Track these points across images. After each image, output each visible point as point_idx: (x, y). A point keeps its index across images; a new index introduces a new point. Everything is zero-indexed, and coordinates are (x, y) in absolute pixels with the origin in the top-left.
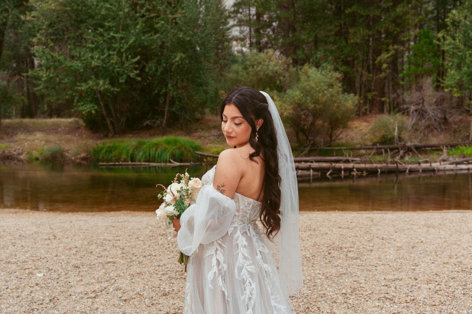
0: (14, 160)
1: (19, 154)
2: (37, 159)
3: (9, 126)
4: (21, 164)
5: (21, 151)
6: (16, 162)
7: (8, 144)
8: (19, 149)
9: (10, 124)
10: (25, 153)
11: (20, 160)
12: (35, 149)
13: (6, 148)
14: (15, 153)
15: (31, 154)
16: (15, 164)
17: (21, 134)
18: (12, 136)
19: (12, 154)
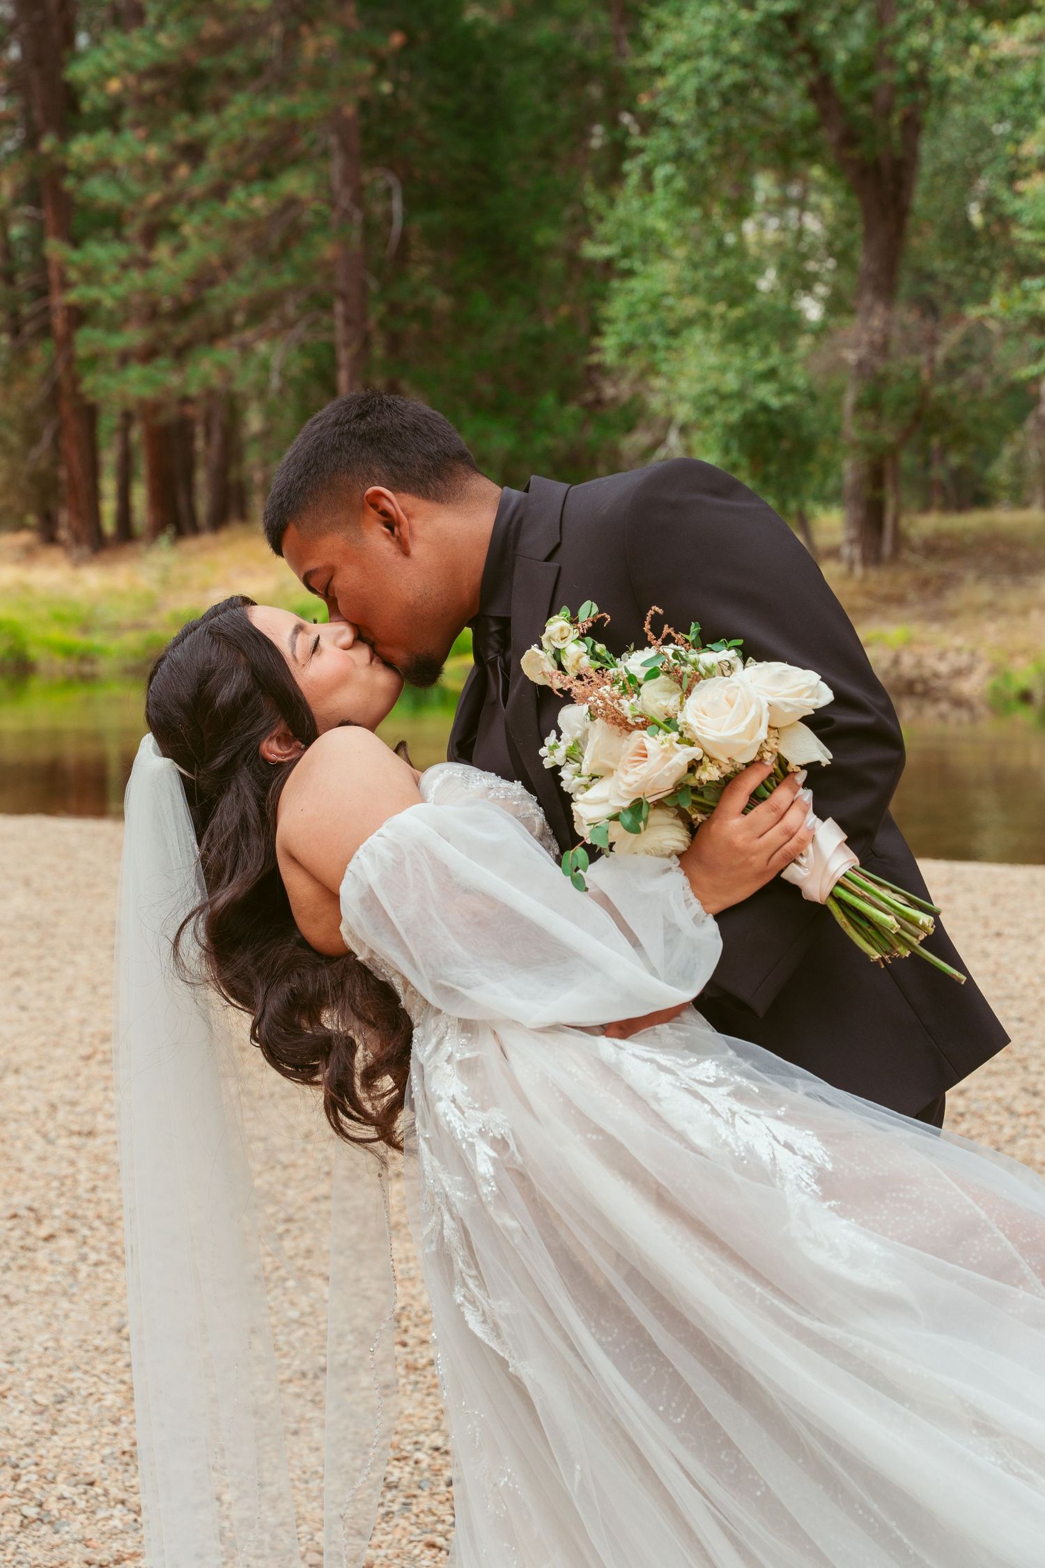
0: (936, 700)
1: (959, 673)
2: (1026, 697)
3: (933, 548)
4: (964, 715)
5: (964, 660)
6: (944, 707)
7: (915, 629)
8: (959, 650)
9: (940, 535)
10: (982, 668)
11: (959, 702)
12: (1024, 652)
13: (909, 642)
14: (943, 668)
15: (1006, 677)
16: (943, 717)
17: (979, 579)
18: (939, 593)
19: (927, 673)
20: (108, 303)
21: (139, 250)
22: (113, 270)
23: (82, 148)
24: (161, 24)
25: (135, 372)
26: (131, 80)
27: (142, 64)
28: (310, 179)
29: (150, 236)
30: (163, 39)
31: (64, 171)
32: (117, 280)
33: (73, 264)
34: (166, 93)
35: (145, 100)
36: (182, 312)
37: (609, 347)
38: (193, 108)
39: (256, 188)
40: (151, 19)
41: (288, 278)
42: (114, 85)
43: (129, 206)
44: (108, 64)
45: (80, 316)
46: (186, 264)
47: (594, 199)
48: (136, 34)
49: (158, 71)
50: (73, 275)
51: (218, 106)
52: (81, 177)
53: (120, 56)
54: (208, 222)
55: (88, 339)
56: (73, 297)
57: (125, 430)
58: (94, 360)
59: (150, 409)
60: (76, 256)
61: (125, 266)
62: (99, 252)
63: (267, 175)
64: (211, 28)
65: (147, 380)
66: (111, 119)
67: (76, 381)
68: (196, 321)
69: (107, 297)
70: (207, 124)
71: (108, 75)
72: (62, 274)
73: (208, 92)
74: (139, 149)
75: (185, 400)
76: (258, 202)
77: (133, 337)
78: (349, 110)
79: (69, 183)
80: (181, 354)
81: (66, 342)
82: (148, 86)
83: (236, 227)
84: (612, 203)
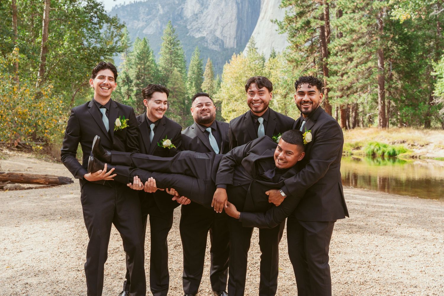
20: (334, 87)
21: (341, 78)
22: (336, 81)
23: (331, 60)
24: (345, 37)
25: (339, 99)
26: (340, 47)
27: (342, 44)
28: (374, 63)
29: (342, 75)
30: (346, 39)
31: (327, 64)
32: (336, 83)
33: (328, 80)
34: (346, 49)
35: (342, 51)
36: (348, 88)
37: (436, 93)
38: (351, 51)
39: (363, 65)
40: (344, 35)
41: (369, 82)
42: (337, 48)
43: (339, 70)
44: (336, 44)
45: (329, 90)
46: (350, 80)
47: (434, 64)
48: (341, 39)
49: (345, 45)
50: (328, 83)
51: (356, 51)
52: (330, 65)
53: (338, 43)
54: (354, 72)
55: (331, 94)
56: (328, 86)
57: (337, 110)
58: (331, 98)
59: (342, 107)
60: (329, 79)
61: (338, 81)
62: (333, 78)
63: (366, 63)
64: (355, 36)
65: (342, 101)
66: (336, 55)
67: (328, 102)
68: (351, 90)
69: (334, 86)
70: (354, 54)
71: (336, 46)
72: (326, 83)
73: (354, 49)
74: (341, 59)
75: (348, 105)
76: (363, 68)
77: (339, 93)
78: (382, 50)
79: (328, 66)
80: (348, 96)
81: (327, 94)
82: (343, 48)
83: (359, 72)
84: (438, 64)
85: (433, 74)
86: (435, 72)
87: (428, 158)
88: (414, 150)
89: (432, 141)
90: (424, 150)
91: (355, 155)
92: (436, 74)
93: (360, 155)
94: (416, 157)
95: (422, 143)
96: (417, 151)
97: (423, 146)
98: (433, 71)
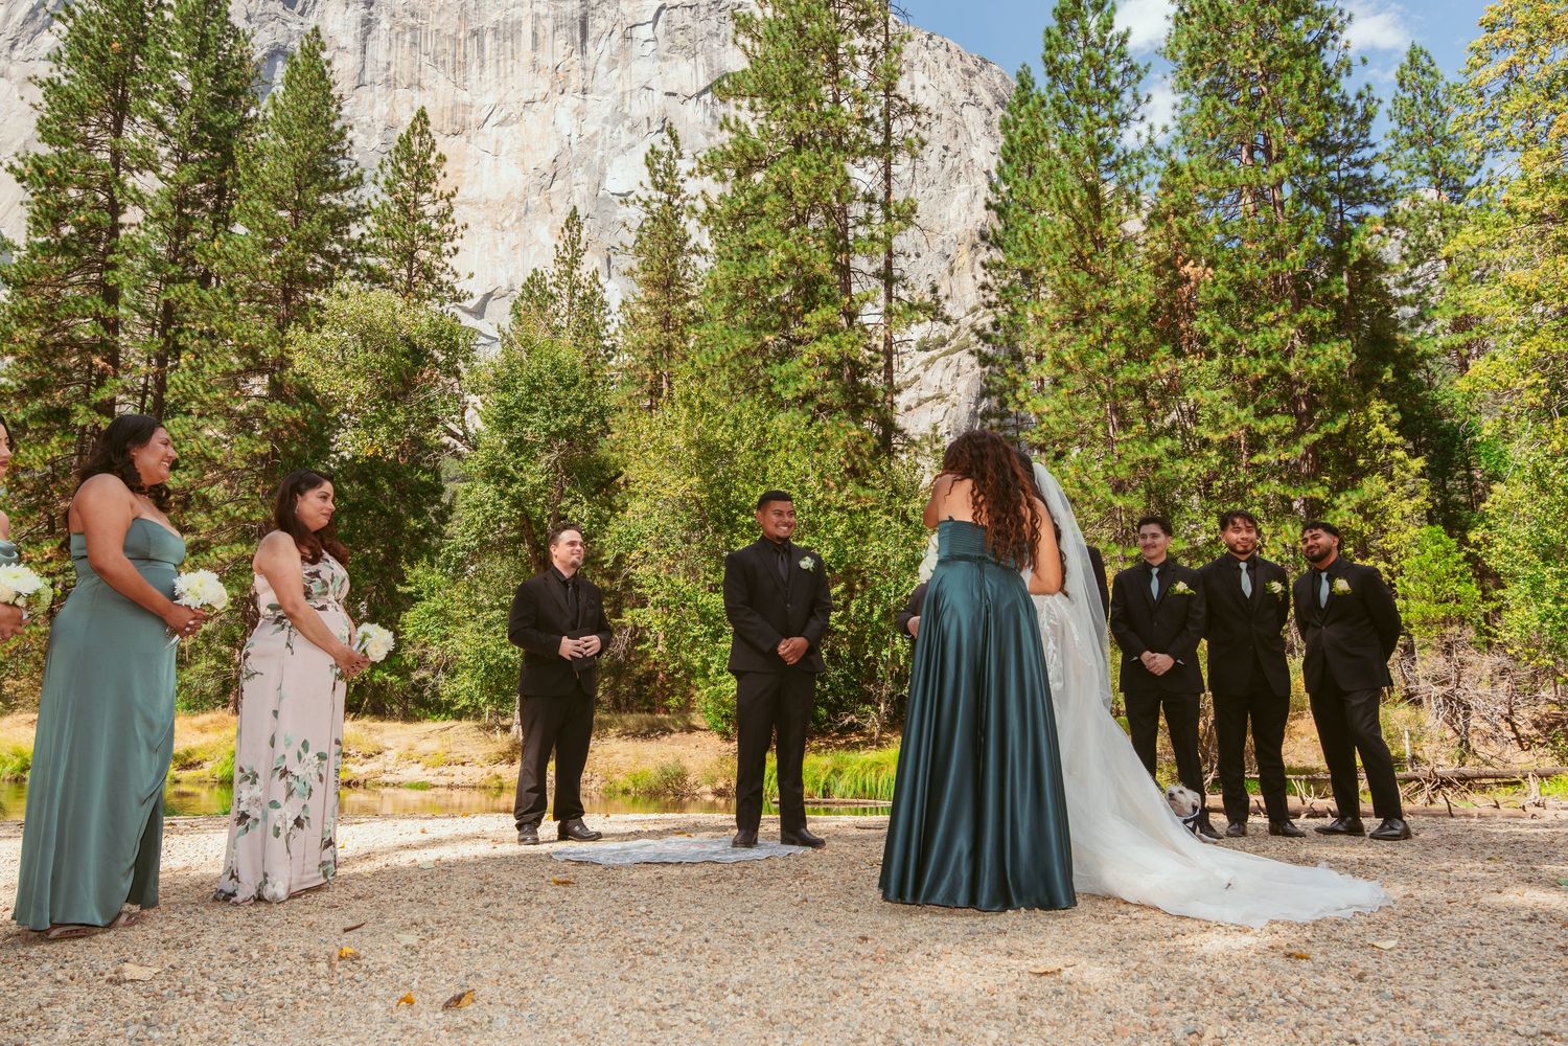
85: (400, 589)
86: (409, 584)
87: (387, 784)
88: (350, 766)
89: (390, 745)
90: (372, 766)
91: (187, 782)
92: (409, 589)
93: (201, 782)
94: (357, 784)
95: (368, 750)
96: (356, 770)
97: (371, 756)
98: (402, 581)
